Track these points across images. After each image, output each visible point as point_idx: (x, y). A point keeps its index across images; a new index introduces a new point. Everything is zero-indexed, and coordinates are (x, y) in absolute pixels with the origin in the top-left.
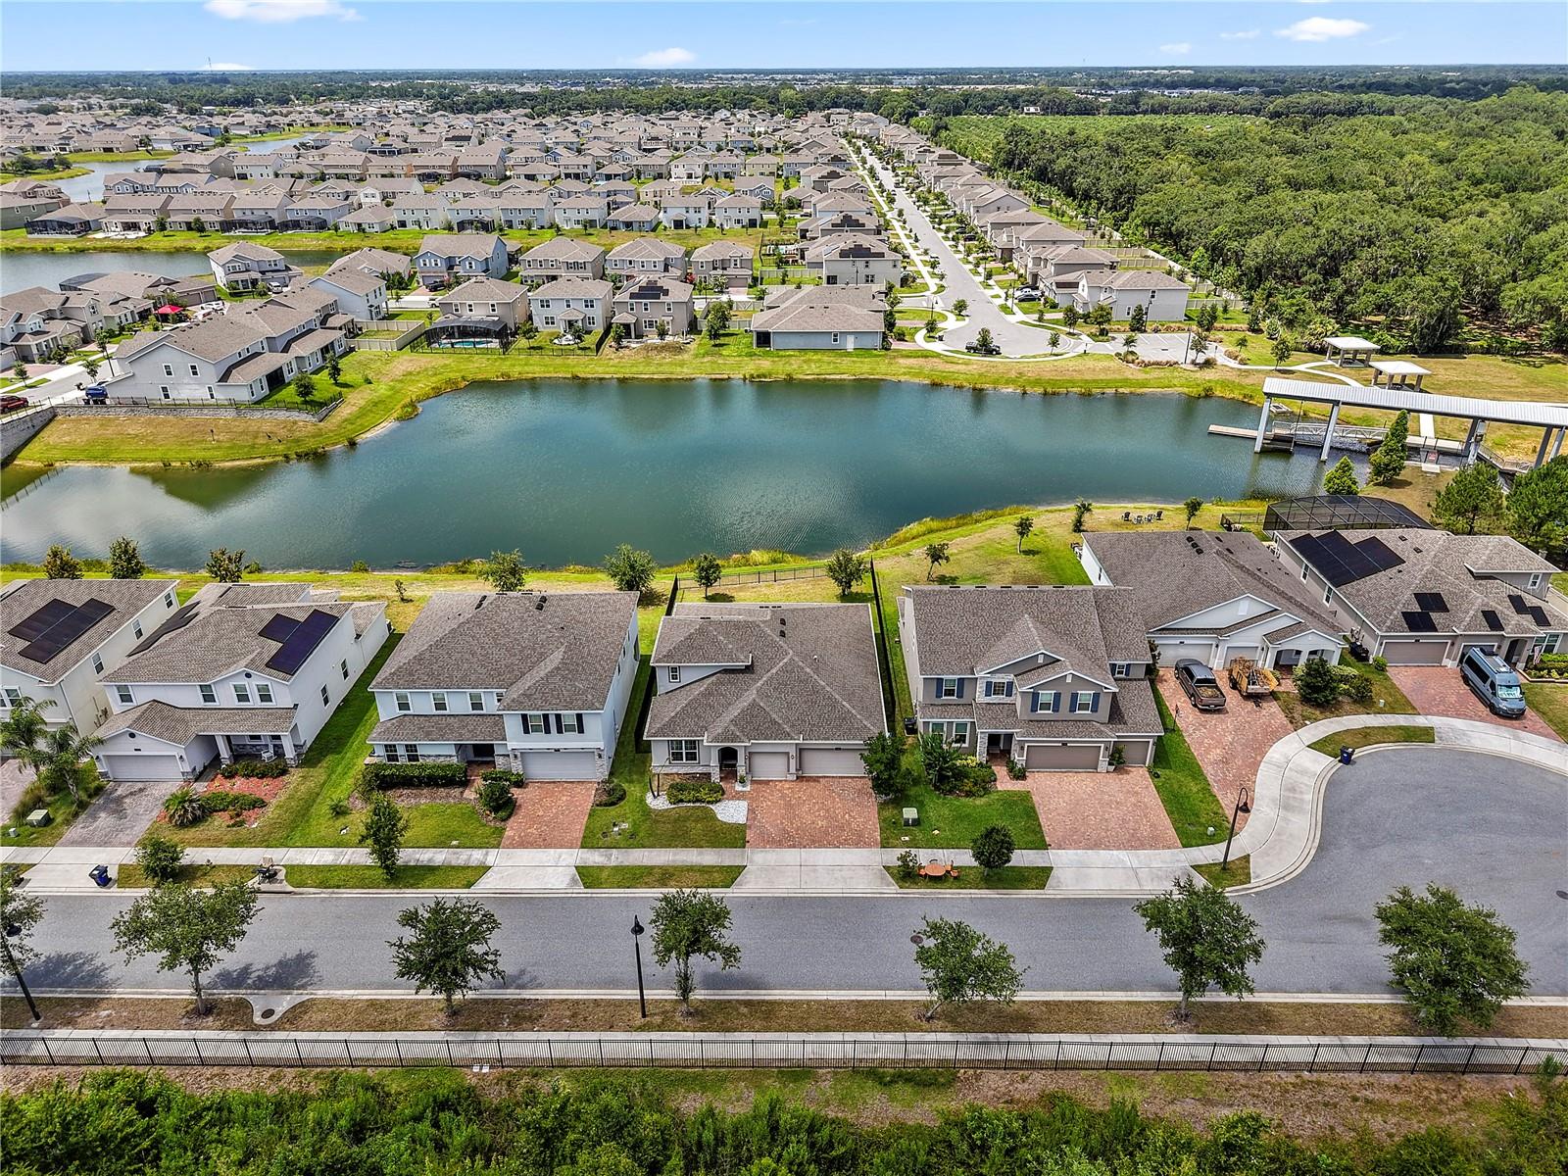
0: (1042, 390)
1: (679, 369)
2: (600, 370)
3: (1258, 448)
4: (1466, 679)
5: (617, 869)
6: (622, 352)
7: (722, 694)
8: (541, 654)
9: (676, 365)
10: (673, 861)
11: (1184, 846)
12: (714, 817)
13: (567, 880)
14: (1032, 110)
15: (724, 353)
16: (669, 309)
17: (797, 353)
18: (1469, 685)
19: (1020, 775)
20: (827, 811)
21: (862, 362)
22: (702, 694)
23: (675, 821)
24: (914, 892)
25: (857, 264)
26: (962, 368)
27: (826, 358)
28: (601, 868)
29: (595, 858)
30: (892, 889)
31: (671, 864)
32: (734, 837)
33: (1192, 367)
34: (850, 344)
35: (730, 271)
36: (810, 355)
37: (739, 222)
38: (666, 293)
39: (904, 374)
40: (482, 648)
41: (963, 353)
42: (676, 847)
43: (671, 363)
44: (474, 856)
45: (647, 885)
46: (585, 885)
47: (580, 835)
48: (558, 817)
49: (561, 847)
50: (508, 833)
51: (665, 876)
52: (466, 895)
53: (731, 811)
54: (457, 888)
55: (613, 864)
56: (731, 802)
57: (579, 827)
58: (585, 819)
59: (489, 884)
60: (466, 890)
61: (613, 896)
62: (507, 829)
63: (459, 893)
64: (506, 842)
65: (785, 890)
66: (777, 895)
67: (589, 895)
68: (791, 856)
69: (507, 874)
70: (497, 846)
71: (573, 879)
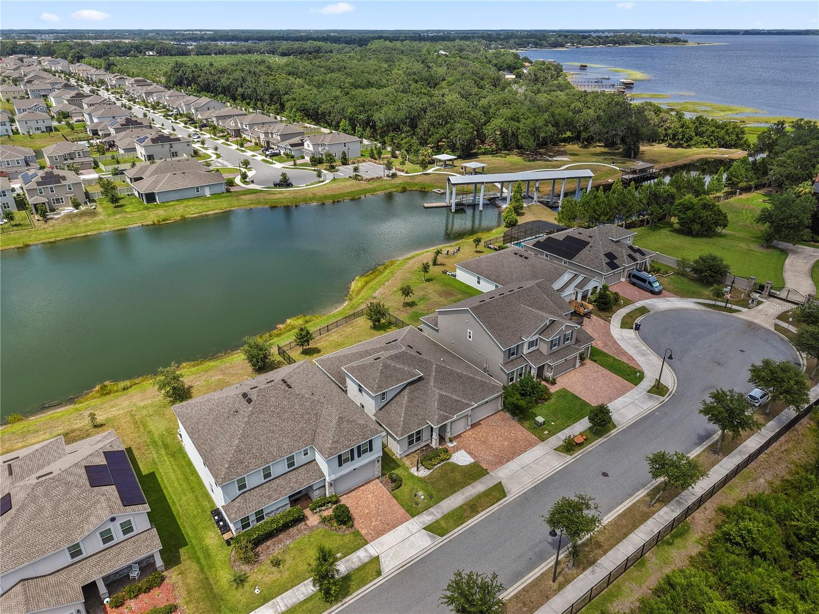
0: (332, 201)
1: (103, 226)
2: (42, 236)
3: (453, 210)
4: (634, 284)
5: (446, 517)
6: (51, 223)
7: (418, 397)
8: (316, 414)
9: (97, 223)
10: (466, 498)
11: (636, 385)
12: (457, 466)
13: (429, 539)
14: (151, 53)
15: (127, 210)
16: (70, 189)
17: (176, 203)
18: (636, 286)
19: (553, 383)
20: (502, 436)
21: (220, 202)
22: (408, 401)
23: (442, 477)
24: (578, 454)
25: (165, 146)
26: (278, 196)
27: (197, 203)
28: (437, 522)
29: (427, 518)
30: (569, 459)
31: (468, 500)
32: (475, 472)
33: (387, 178)
34: (207, 193)
35: (77, 160)
36: (186, 203)
37: (38, 129)
38: (64, 178)
39: (250, 204)
40: (276, 425)
41: (272, 188)
42: (458, 490)
43: (92, 224)
44: (361, 556)
45: (469, 517)
46: (439, 535)
47: (402, 511)
48: (379, 508)
49: (402, 523)
50: (363, 532)
51: (473, 507)
52: (384, 581)
53: (462, 458)
54: (374, 579)
55: (439, 516)
56: (456, 454)
57: (397, 507)
58: (395, 501)
59: (389, 566)
60: (381, 578)
61: (460, 532)
62: (360, 530)
63: (379, 581)
64: (368, 538)
65: (530, 484)
66: (530, 488)
67: (448, 539)
68: (513, 466)
69: (391, 555)
70: (366, 543)
71: (430, 536)
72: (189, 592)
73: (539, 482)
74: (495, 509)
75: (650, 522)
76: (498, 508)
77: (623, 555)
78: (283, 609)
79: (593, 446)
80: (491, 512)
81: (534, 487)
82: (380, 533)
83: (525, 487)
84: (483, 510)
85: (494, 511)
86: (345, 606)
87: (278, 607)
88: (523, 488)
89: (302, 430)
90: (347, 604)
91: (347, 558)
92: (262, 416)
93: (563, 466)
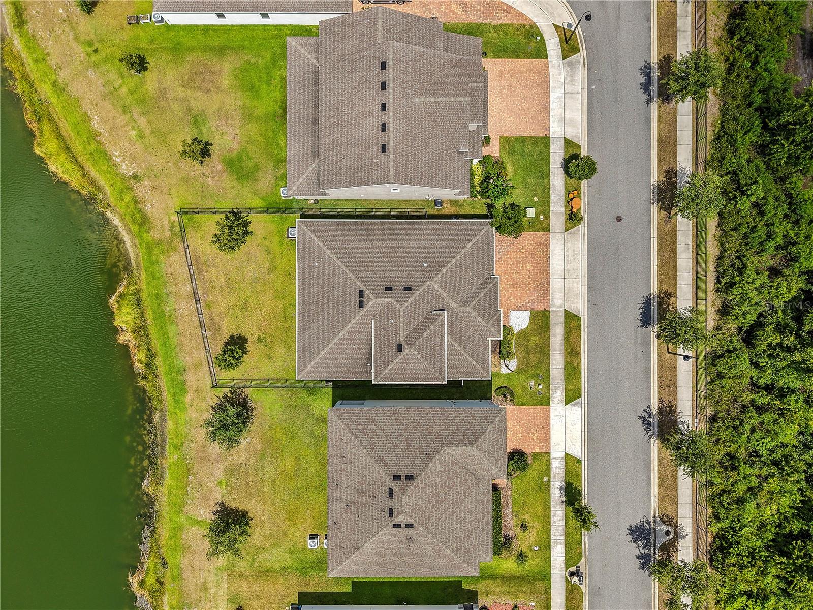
10: (560, 351)
11: (547, 58)
12: (525, 330)
13: (576, 408)
20: (519, 262)
23: (528, 353)
24: (583, 215)
28: (566, 390)
29: (558, 396)
30: (582, 228)
31: (563, 351)
32: (541, 320)
40: (448, 508)
42: (549, 350)
44: (557, 465)
45: (579, 364)
46: (578, 398)
47: (538, 408)
48: (523, 424)
49: (549, 417)
50: (537, 450)
51: (572, 352)
52: (586, 462)
53: (520, 320)
54: (581, 468)
55: (563, 384)
56: (511, 321)
57: (531, 409)
58: (525, 407)
59: (578, 450)
60: (583, 462)
61: (586, 380)
62: (534, 452)
63: (585, 465)
64: (545, 450)
65: (583, 287)
66: (586, 292)
67: (586, 394)
68: (556, 284)
69: (571, 444)
70: (549, 454)
71: (575, 405)
72: (507, 593)
73: (586, 278)
74: (586, 337)
75: (680, 237)
76: (586, 334)
77: (686, 286)
78: (563, 538)
79: (584, 193)
80: (586, 342)
81: (588, 288)
82: (547, 438)
83: (583, 295)
84: (580, 347)
85: (586, 340)
86: (587, 498)
87: (559, 541)
88: (583, 298)
89: (461, 483)
90: (586, 496)
91: (552, 475)
92: (433, 519)
93: (586, 241)
